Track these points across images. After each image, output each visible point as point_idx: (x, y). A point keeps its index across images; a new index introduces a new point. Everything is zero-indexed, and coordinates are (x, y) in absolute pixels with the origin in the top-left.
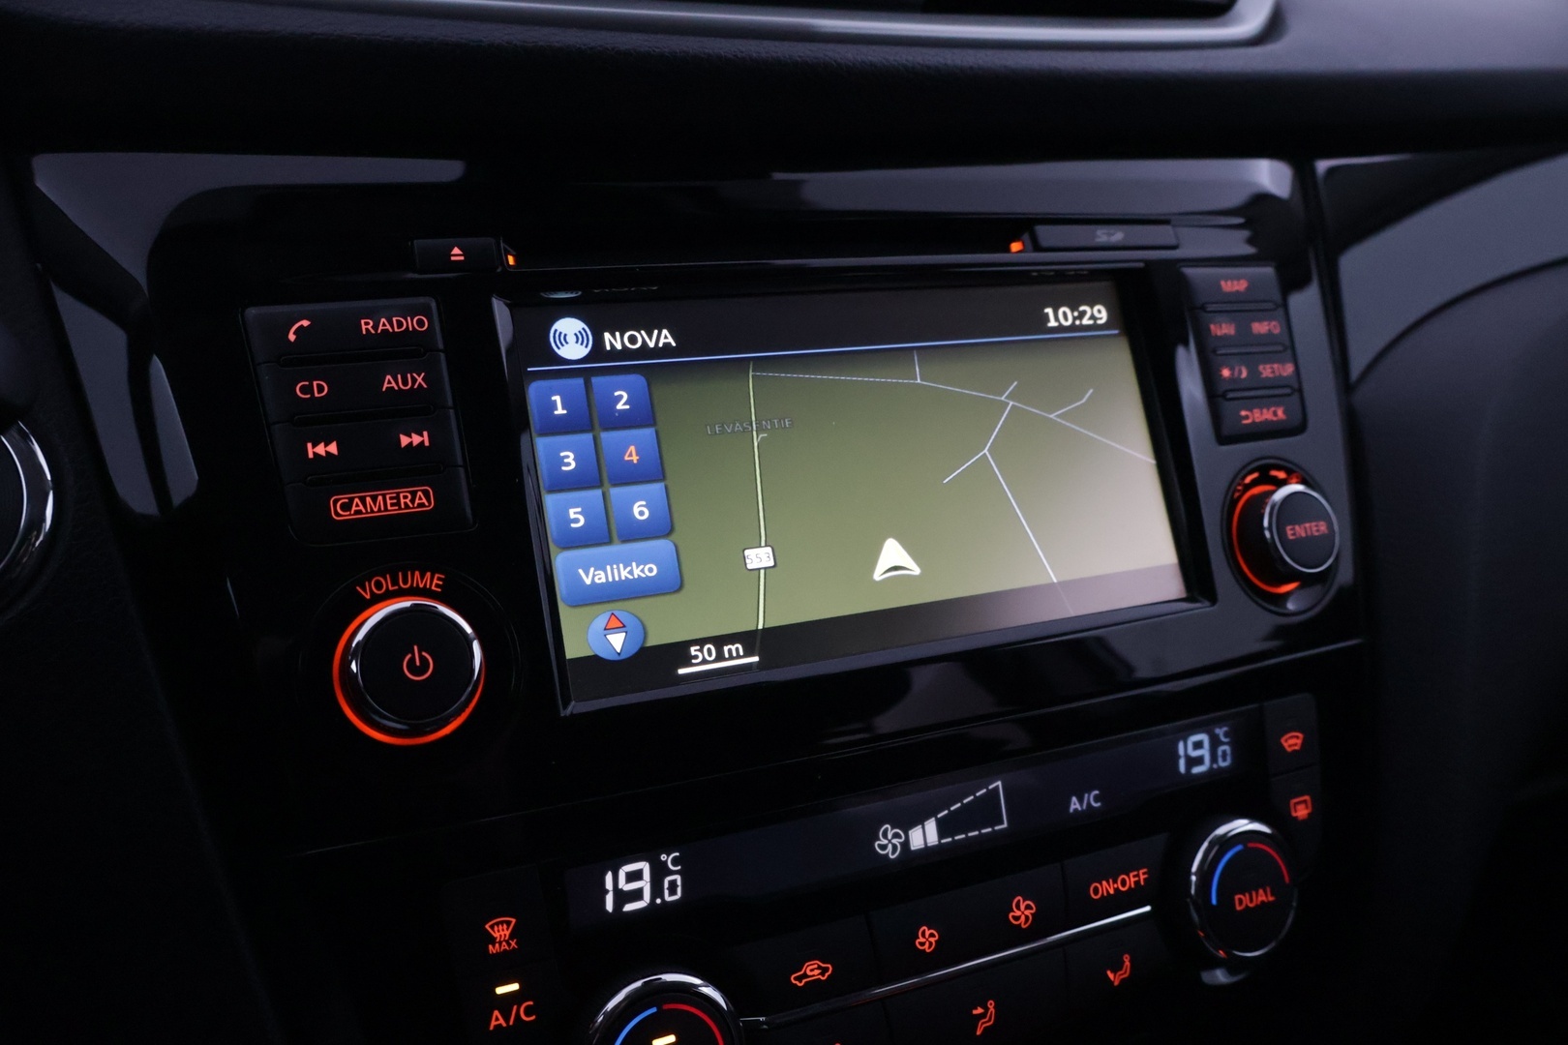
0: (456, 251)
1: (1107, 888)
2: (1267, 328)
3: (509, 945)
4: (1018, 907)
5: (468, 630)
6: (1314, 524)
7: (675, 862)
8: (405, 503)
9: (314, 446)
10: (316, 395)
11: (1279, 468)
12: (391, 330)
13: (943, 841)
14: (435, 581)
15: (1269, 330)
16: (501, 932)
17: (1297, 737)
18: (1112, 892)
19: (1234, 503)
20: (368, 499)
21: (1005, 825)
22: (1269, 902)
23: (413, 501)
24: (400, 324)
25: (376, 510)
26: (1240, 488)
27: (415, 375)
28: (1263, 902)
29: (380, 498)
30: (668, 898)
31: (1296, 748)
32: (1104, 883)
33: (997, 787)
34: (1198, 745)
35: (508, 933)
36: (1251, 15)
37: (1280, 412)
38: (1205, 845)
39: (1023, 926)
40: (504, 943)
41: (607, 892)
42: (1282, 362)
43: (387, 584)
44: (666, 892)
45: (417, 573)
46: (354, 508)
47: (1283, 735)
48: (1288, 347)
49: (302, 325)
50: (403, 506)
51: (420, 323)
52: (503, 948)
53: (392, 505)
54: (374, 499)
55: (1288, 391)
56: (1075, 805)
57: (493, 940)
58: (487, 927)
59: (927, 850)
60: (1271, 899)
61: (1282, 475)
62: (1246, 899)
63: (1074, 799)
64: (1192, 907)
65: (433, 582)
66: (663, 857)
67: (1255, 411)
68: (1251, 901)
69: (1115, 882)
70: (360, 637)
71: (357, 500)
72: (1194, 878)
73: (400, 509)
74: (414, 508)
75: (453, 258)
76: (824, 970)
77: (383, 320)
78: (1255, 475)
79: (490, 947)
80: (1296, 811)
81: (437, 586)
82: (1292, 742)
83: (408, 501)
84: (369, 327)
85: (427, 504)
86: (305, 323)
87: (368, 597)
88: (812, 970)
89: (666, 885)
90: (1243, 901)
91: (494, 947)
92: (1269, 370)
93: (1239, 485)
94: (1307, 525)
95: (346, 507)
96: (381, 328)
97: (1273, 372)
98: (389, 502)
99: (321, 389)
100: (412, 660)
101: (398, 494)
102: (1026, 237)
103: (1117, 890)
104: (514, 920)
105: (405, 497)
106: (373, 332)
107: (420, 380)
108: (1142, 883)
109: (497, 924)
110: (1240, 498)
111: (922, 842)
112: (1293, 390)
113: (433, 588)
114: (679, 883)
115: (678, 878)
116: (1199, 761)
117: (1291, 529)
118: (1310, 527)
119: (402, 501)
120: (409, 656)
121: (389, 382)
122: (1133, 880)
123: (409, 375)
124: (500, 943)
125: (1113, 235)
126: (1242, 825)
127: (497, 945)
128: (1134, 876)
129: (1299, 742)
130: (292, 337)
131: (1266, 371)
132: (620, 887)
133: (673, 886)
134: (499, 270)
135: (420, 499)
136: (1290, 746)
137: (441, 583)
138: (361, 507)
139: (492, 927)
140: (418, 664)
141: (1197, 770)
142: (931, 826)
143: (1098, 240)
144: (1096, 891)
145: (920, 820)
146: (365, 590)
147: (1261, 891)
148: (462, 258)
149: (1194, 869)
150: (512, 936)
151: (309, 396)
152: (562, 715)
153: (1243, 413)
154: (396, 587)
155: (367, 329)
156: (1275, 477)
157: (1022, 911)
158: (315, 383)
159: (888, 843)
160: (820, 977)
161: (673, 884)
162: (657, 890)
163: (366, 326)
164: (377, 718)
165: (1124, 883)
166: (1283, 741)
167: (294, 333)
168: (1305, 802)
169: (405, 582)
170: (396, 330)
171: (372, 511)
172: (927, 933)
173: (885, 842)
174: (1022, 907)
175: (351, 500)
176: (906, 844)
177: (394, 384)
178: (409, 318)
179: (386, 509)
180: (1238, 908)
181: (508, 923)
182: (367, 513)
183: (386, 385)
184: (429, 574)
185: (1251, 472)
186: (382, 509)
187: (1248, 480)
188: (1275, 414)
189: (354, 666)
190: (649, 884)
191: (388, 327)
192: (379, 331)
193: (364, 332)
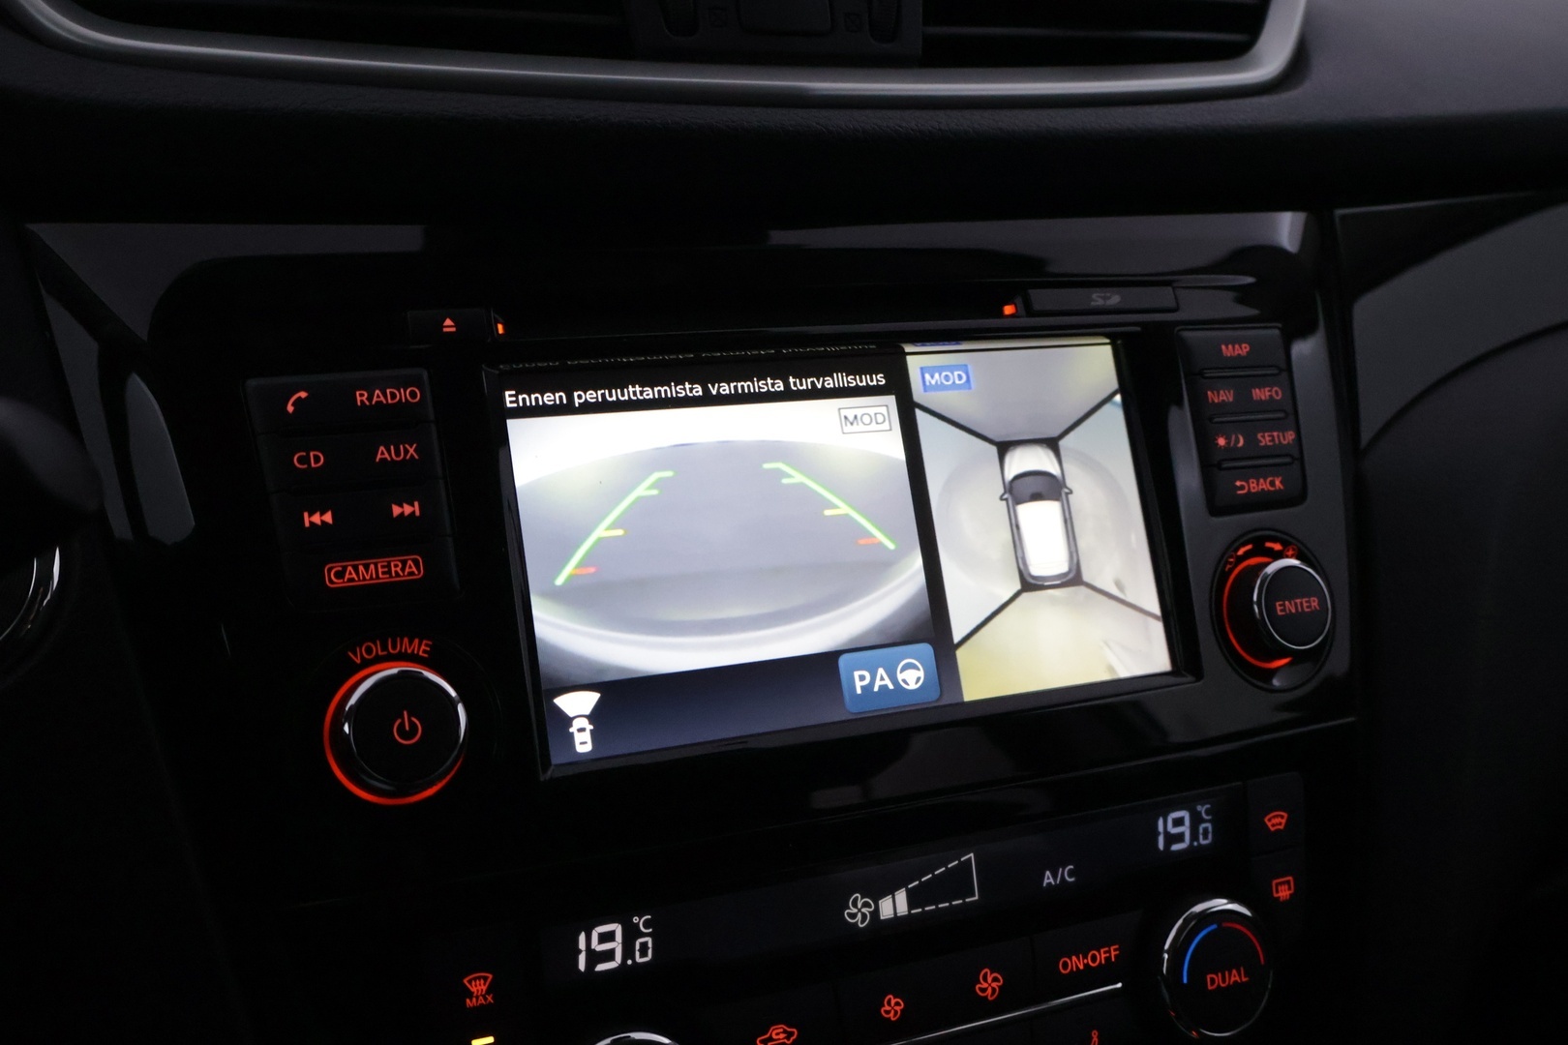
0: (448, 322)
1: (1077, 963)
2: (1268, 394)
3: (486, 999)
4: (985, 979)
5: (453, 693)
6: (1304, 600)
7: (647, 924)
8: (396, 572)
9: (310, 516)
10: (313, 465)
11: (1274, 540)
12: (385, 402)
13: (913, 912)
14: (423, 647)
15: (1271, 396)
16: (478, 987)
17: (1282, 817)
18: (1081, 967)
19: (1225, 576)
20: (361, 568)
21: (976, 898)
22: (1243, 983)
23: (403, 570)
24: (393, 396)
25: (368, 578)
26: (1232, 560)
27: (407, 446)
28: (1236, 982)
29: (372, 567)
30: (639, 960)
31: (1281, 827)
32: (1074, 958)
33: (970, 858)
34: (1178, 822)
35: (484, 988)
36: (1271, 57)
37: (1277, 483)
38: (1180, 922)
39: (990, 998)
40: (481, 998)
41: (580, 951)
42: (1284, 430)
43: (377, 650)
44: (637, 954)
45: (406, 640)
46: (347, 576)
47: (1266, 815)
48: (1288, 414)
49: (300, 397)
50: (394, 574)
51: (413, 395)
52: (479, 1002)
53: (383, 573)
54: (367, 567)
55: (1287, 460)
56: (1048, 879)
57: (470, 995)
58: (465, 981)
59: (896, 920)
60: (1244, 980)
61: (1277, 547)
62: (1218, 978)
63: (1048, 873)
64: (1163, 987)
65: (422, 648)
66: (636, 920)
67: (1251, 481)
68: (1224, 981)
69: (1085, 957)
70: (353, 701)
71: (350, 568)
72: (1166, 956)
73: (391, 577)
74: (404, 576)
75: (445, 330)
76: (789, 1035)
77: (377, 392)
78: (1249, 547)
79: (468, 1000)
80: (1277, 892)
81: (425, 651)
82: (1276, 821)
83: (398, 569)
84: (364, 398)
85: (416, 572)
86: (303, 395)
87: (358, 661)
88: (777, 1034)
89: (637, 947)
90: (1215, 981)
91: (471, 1000)
92: (1268, 439)
93: (1232, 557)
94: (1298, 601)
95: (340, 575)
96: (375, 399)
97: (1273, 440)
98: (380, 570)
99: (317, 459)
100: (402, 725)
101: (389, 563)
102: (1019, 300)
103: (1086, 966)
104: (490, 976)
105: (396, 566)
106: (367, 403)
107: (411, 451)
108: (1113, 960)
109: (475, 979)
110: (1231, 571)
111: (892, 912)
112: (1294, 460)
113: (421, 653)
114: (650, 945)
115: (649, 940)
116: (1180, 838)
117: (1280, 605)
118: (1301, 603)
119: (393, 569)
120: (399, 721)
121: (382, 453)
122: (1103, 956)
123: (401, 447)
124: (477, 997)
125: (1109, 298)
126: (1221, 904)
127: (474, 1000)
128: (1105, 953)
129: (1284, 821)
130: (290, 408)
131: (1265, 439)
132: (593, 947)
133: (644, 948)
134: (489, 340)
135: (410, 567)
136: (1273, 825)
137: (428, 649)
138: (354, 576)
139: (470, 982)
140: (407, 728)
141: (1176, 847)
142: (901, 897)
143: (1093, 303)
144: (1065, 966)
145: (891, 891)
146: (356, 656)
147: (1234, 972)
148: (454, 329)
149: (1166, 947)
150: (488, 992)
151: (305, 466)
152: (542, 779)
153: (1238, 483)
154: (385, 653)
155: (362, 401)
156: (1272, 549)
157: (989, 984)
158: (312, 454)
159: (857, 911)
160: (785, 1041)
161: (644, 946)
162: (628, 951)
163: (361, 397)
164: (365, 778)
165: (1094, 959)
166: (1266, 820)
167: (293, 405)
168: (1288, 882)
169: (394, 648)
170: (390, 401)
171: (364, 579)
172: (893, 1002)
173: (855, 911)
174: (989, 980)
175: (345, 568)
176: (876, 913)
177: (387, 455)
178: (402, 391)
179: (378, 577)
180: (1210, 988)
181: (485, 978)
182: (359, 580)
183: (379, 456)
184: (417, 641)
185: (1244, 544)
186: (374, 576)
187: (1241, 552)
188: (1272, 484)
189: (346, 728)
190: (620, 945)
191: (382, 398)
192: (373, 403)
193: (359, 404)
